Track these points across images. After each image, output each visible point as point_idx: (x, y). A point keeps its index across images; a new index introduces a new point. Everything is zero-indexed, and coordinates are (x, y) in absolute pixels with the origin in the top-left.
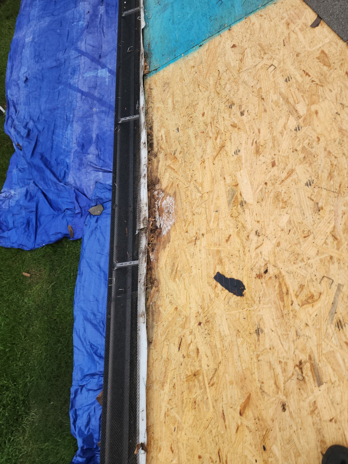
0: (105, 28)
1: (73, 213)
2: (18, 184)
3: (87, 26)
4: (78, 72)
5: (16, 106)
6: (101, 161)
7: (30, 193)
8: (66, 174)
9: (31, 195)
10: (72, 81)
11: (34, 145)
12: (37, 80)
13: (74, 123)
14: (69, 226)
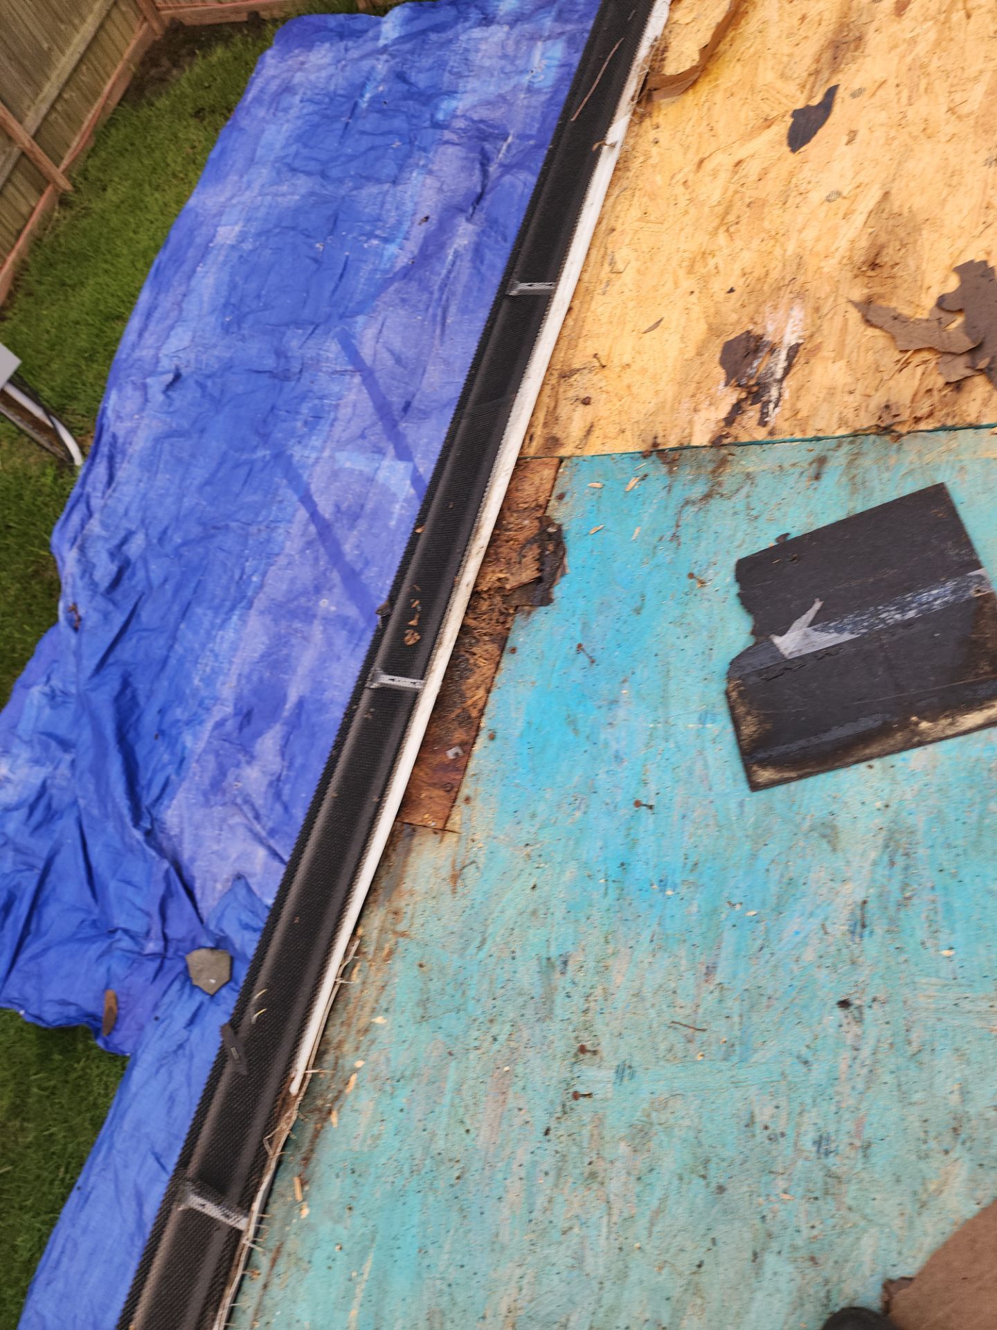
0: (453, 309)
1: (136, 949)
2: (29, 743)
3: (406, 273)
4: (327, 428)
5: (118, 459)
6: (279, 808)
7: (51, 799)
8: (168, 790)
9: (49, 806)
10: (297, 453)
11: (116, 630)
12: (203, 396)
13: (252, 612)
14: (110, 993)
